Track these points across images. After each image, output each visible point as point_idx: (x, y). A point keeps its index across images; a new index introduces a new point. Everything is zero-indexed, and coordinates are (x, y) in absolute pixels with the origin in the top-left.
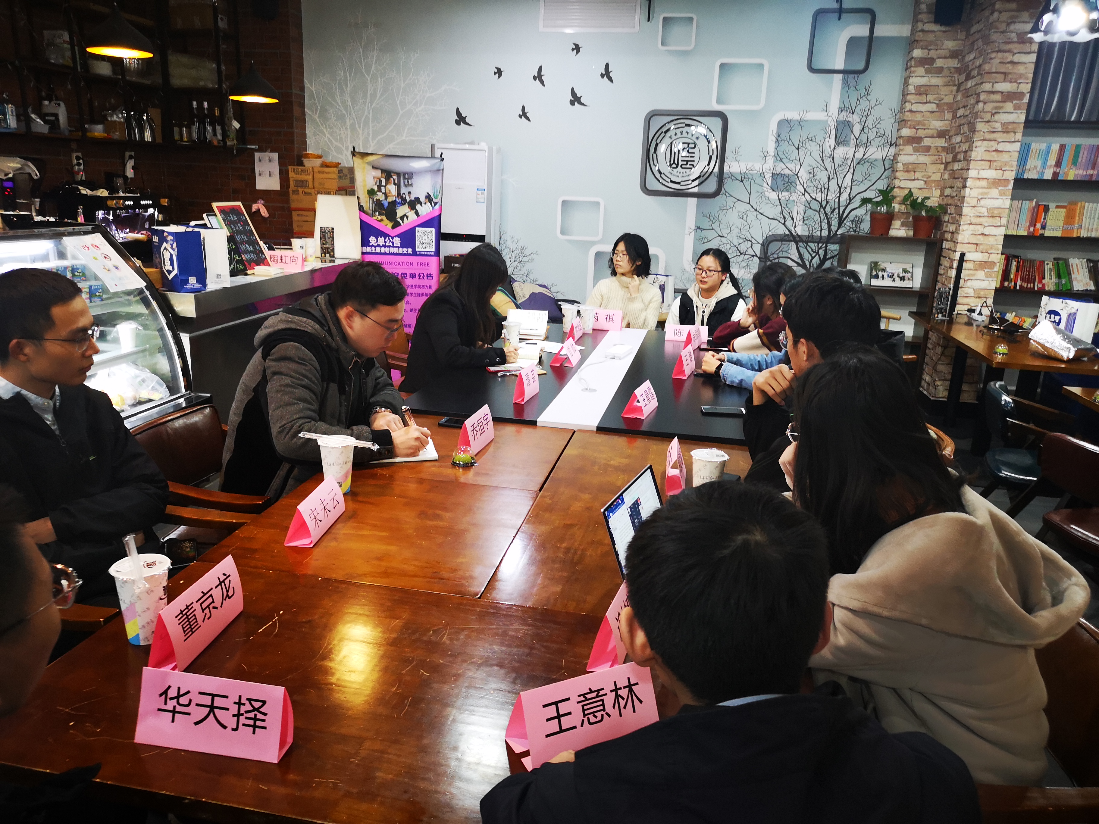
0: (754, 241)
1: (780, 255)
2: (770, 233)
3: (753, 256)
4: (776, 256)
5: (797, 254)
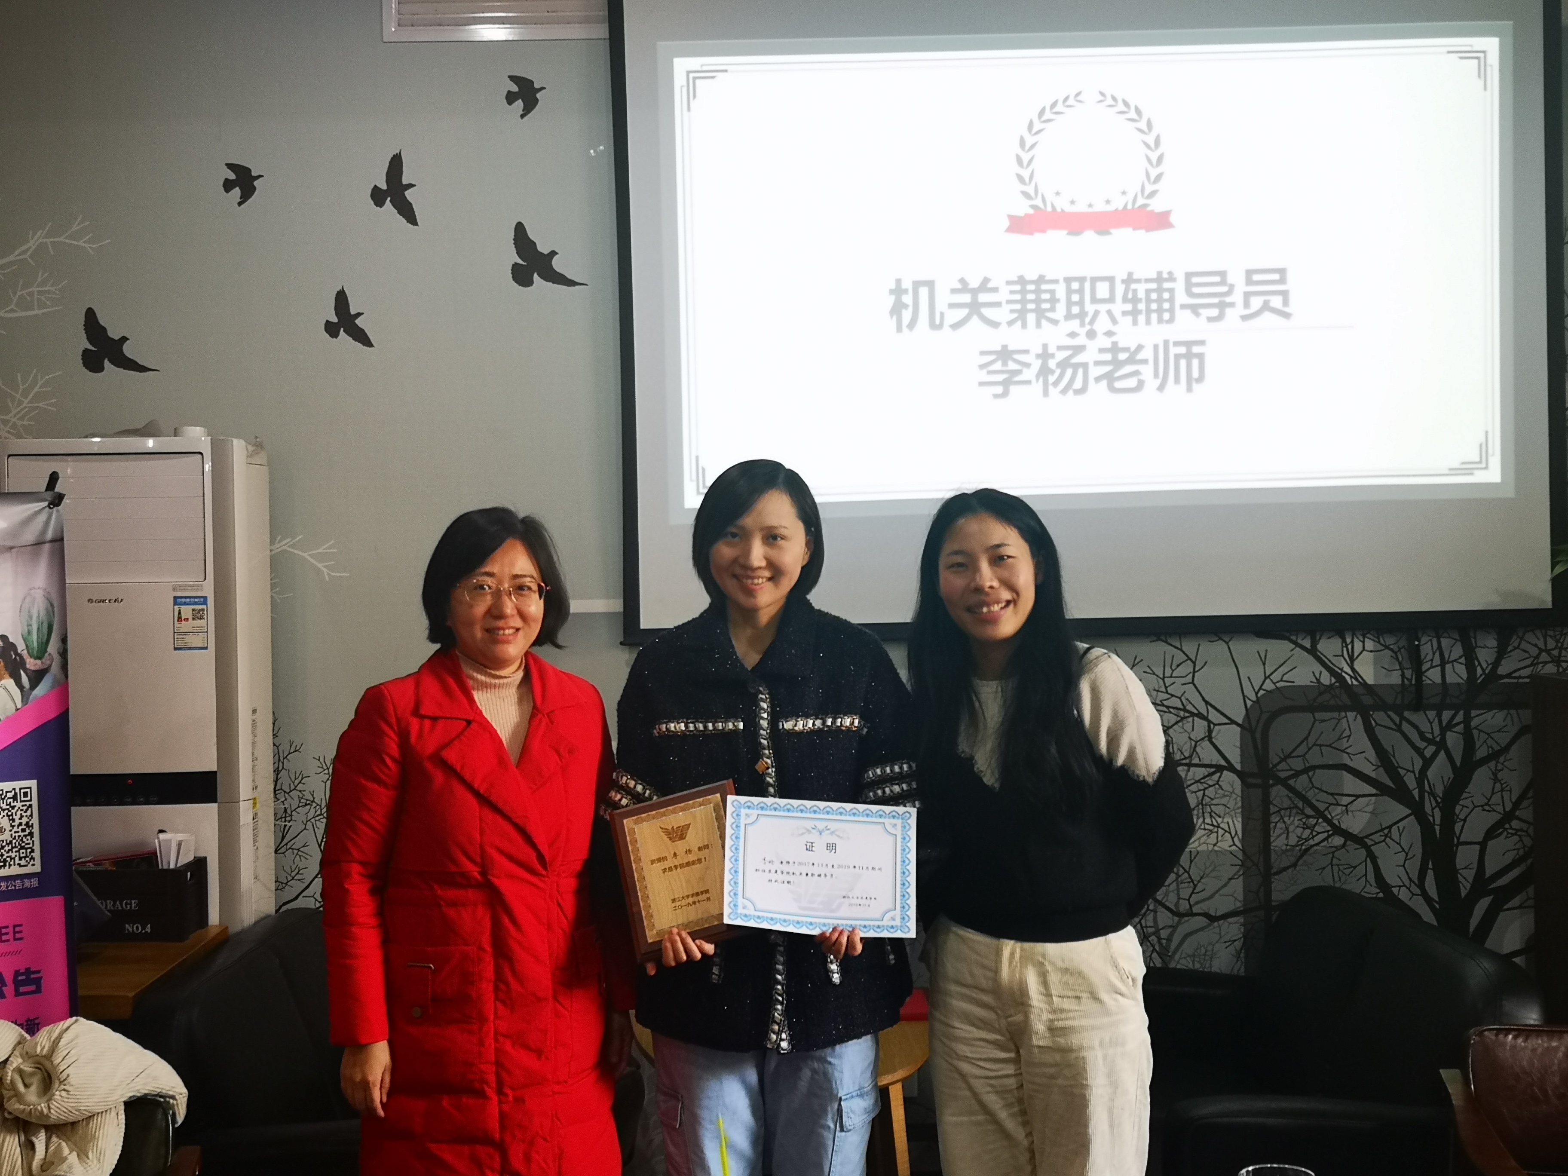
0: (1214, 716)
1: (1314, 758)
2: (1269, 686)
3: (1219, 769)
4: (1298, 765)
5: (1371, 754)
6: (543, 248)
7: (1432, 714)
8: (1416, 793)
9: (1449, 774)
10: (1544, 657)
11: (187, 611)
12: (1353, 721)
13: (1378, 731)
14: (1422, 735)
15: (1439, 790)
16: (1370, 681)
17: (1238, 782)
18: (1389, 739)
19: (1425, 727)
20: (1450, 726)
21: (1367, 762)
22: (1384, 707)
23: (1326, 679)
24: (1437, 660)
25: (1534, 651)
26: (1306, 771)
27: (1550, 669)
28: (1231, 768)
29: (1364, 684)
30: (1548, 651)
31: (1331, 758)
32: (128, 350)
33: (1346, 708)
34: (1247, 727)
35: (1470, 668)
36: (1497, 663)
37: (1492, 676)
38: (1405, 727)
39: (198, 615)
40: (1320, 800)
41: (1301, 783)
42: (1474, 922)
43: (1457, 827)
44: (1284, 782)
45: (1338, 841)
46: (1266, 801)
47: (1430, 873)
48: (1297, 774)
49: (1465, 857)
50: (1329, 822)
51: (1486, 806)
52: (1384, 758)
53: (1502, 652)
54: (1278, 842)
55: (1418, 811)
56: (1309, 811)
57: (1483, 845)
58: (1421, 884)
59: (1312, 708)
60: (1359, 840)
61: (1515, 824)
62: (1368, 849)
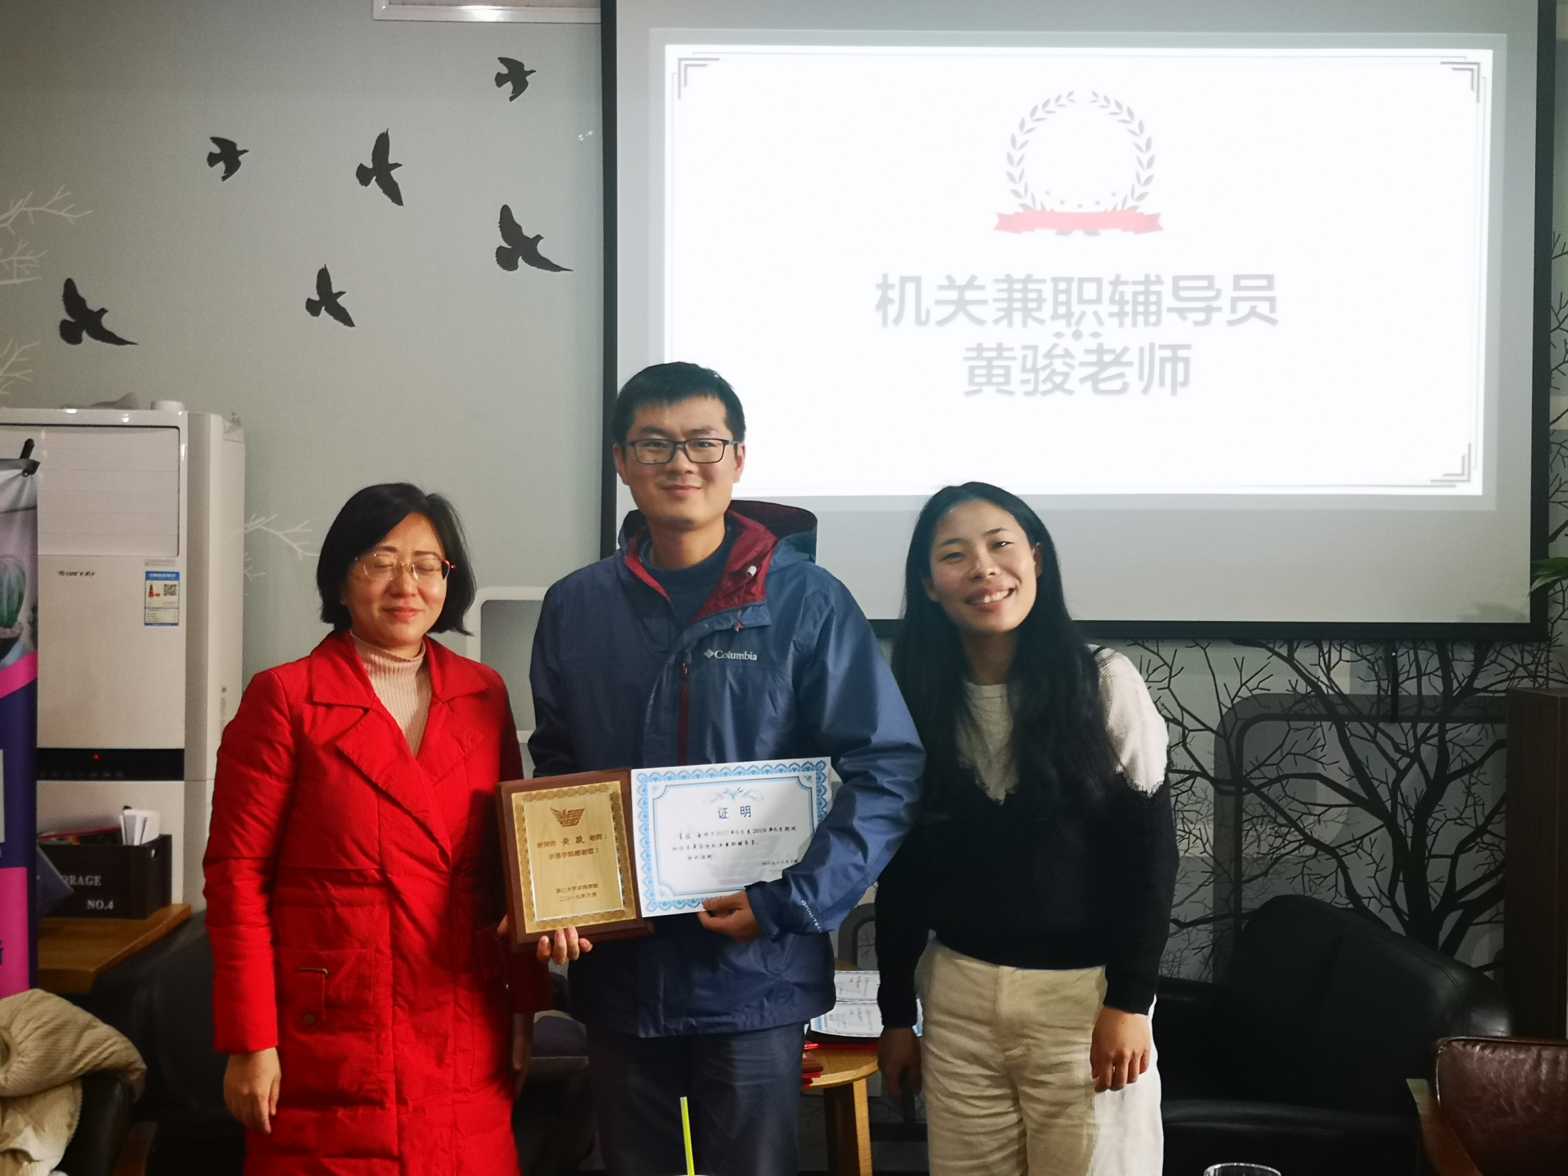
0: (1189, 722)
1: (1288, 766)
2: (1245, 693)
3: (1193, 775)
4: (1271, 772)
5: (1345, 764)
6: (529, 232)
7: (1407, 726)
8: (1388, 804)
9: (1422, 786)
10: (1521, 672)
11: (158, 586)
12: (1328, 731)
13: (1353, 741)
14: (1396, 747)
15: (1412, 802)
16: (1346, 691)
17: (1211, 790)
18: (1364, 750)
19: (1400, 739)
20: (1424, 739)
21: (1340, 772)
22: (1359, 717)
23: (1302, 688)
24: (1413, 673)
25: (1511, 666)
26: (1279, 779)
27: (1527, 683)
28: (1204, 774)
29: (1340, 694)
30: (1525, 667)
31: (1305, 766)
32: (107, 322)
33: (1321, 718)
34: (1221, 734)
35: (1447, 680)
36: (1473, 677)
37: (1468, 689)
38: (1380, 737)
39: (170, 591)
40: (1293, 809)
41: (1274, 791)
42: (1443, 936)
43: (1429, 840)
44: (1257, 790)
45: (1309, 850)
46: (1239, 809)
47: (1401, 886)
48: (1271, 782)
49: (1436, 870)
50: (1301, 831)
51: (1459, 820)
52: (1358, 768)
53: (1478, 666)
54: (1250, 850)
55: (1390, 822)
56: (1281, 820)
57: (1454, 859)
58: (1391, 897)
59: (1286, 717)
60: (1330, 850)
61: (1487, 838)
62: (1339, 859)
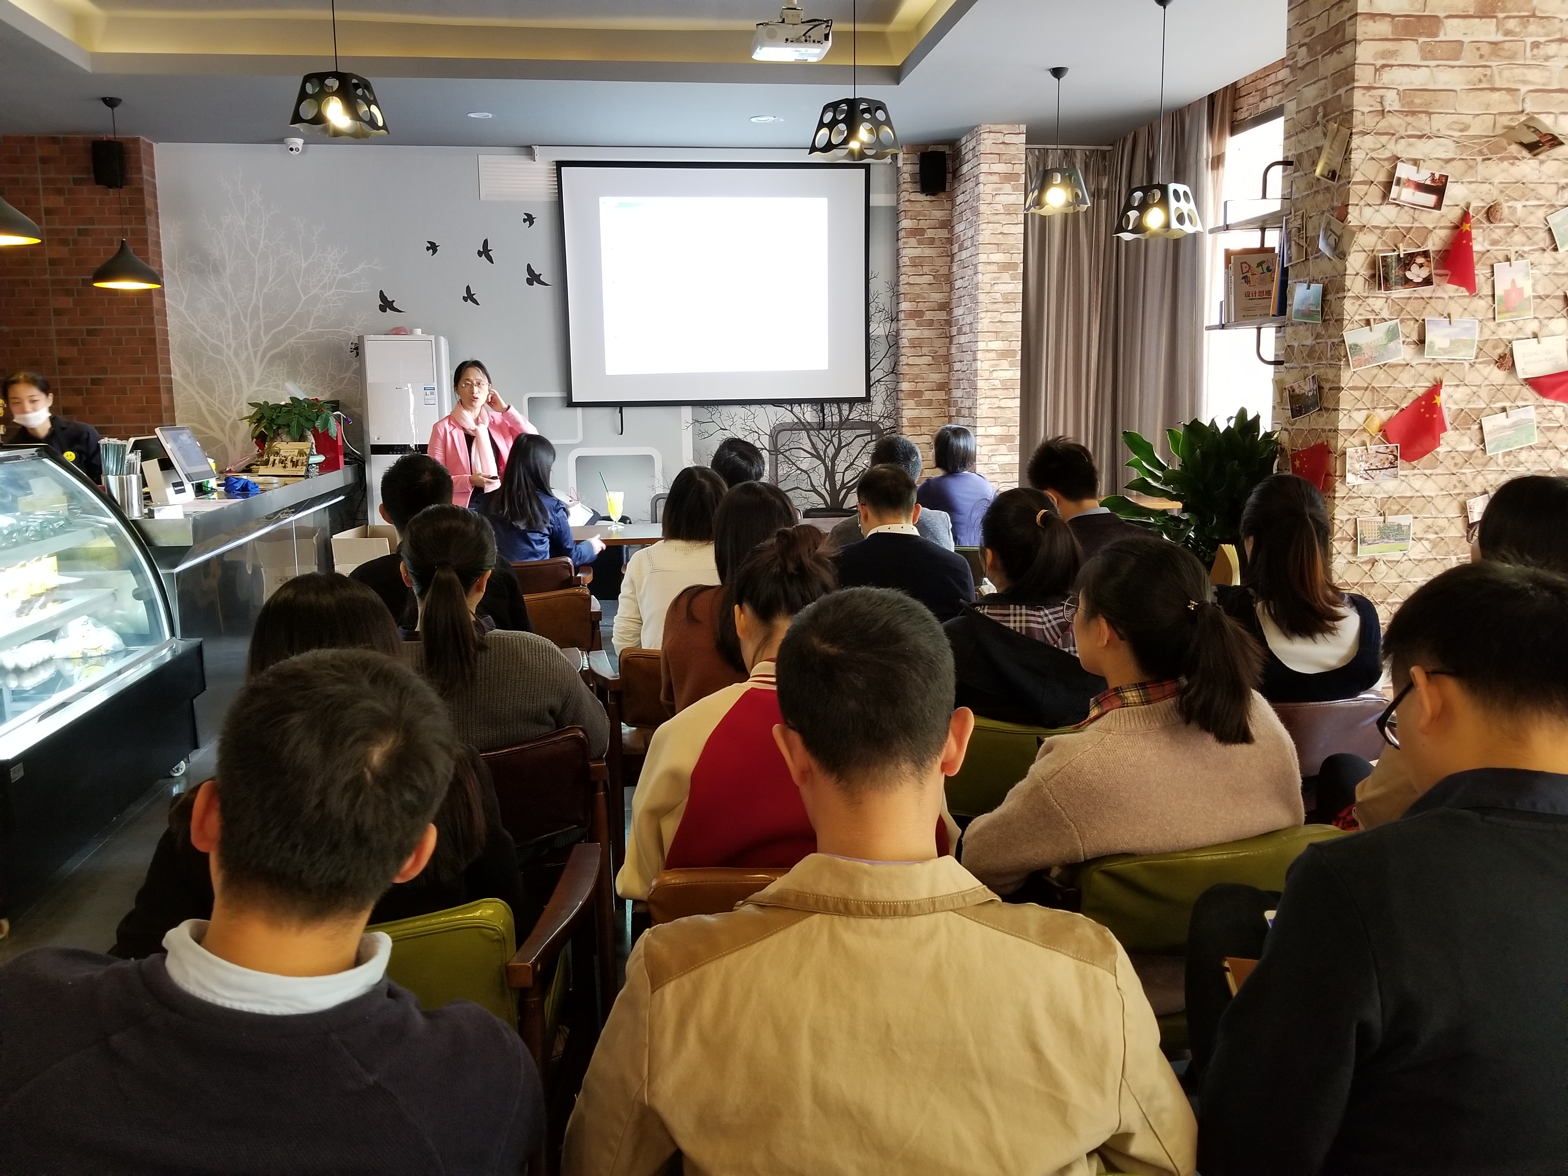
0: (760, 432)
1: (792, 446)
2: (778, 422)
4: (787, 448)
5: (810, 444)
7: (829, 431)
8: (823, 457)
9: (833, 451)
10: (863, 413)
12: (804, 434)
13: (812, 437)
14: (825, 438)
16: (809, 420)
19: (826, 436)
20: (834, 435)
21: (808, 447)
22: (814, 429)
23: (796, 420)
24: (830, 413)
25: (860, 411)
26: (789, 450)
27: (865, 417)
28: (766, 449)
29: (807, 422)
30: (864, 411)
31: (796, 445)
33: (802, 430)
34: (771, 436)
35: (841, 417)
36: (849, 415)
37: (847, 419)
38: (820, 435)
40: (794, 459)
41: (788, 453)
42: (841, 498)
43: (836, 468)
44: (782, 453)
45: (799, 472)
46: (777, 460)
47: (827, 482)
48: (787, 451)
49: (838, 477)
50: (796, 466)
51: (845, 461)
52: (814, 446)
53: (850, 412)
54: (780, 473)
55: (824, 462)
56: (790, 463)
57: (844, 473)
58: (825, 486)
59: (791, 430)
60: (805, 472)
61: (854, 466)
62: (808, 474)
